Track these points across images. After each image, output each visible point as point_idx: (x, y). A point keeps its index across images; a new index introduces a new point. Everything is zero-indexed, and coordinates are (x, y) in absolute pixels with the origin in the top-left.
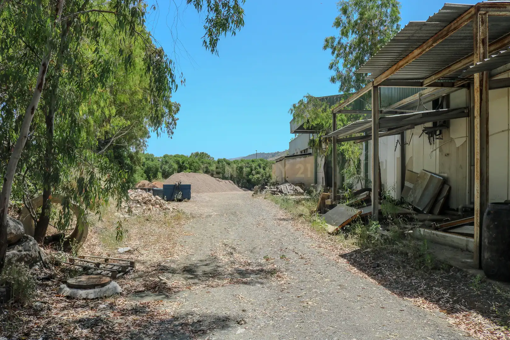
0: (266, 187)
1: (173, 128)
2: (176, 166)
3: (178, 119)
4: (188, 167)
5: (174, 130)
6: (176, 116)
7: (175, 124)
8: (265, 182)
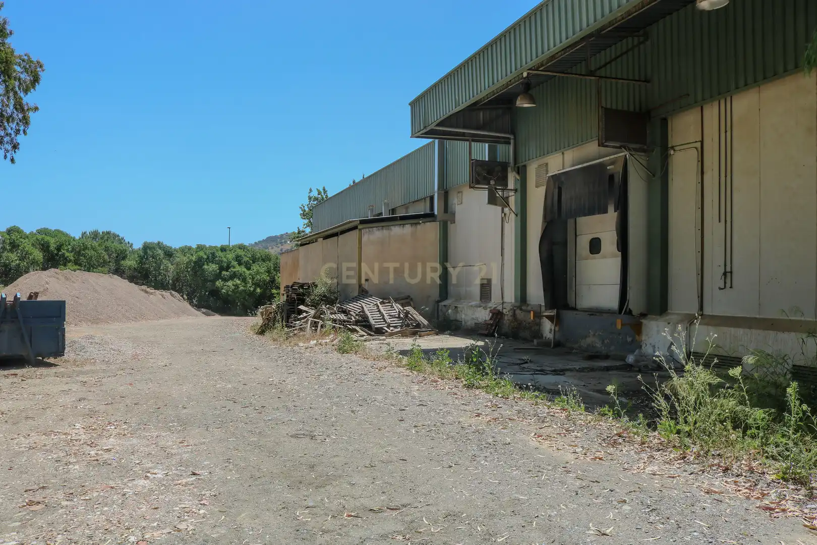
0: (302, 307)
1: (17, 132)
2: (38, 255)
3: (36, 109)
4: (72, 258)
5: (20, 138)
6: (29, 99)
7: (26, 121)
8: (298, 295)
